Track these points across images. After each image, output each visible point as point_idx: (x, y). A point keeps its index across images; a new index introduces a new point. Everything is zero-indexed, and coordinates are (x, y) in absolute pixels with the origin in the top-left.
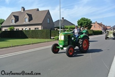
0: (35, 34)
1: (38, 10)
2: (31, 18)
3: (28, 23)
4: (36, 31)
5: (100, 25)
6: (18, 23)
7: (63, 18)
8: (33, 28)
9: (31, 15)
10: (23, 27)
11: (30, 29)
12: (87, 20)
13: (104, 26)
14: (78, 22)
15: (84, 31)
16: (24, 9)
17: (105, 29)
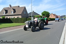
0: (17, 21)
1: (19, 6)
2: (15, 11)
3: (13, 14)
4: (18, 19)
5: (54, 15)
6: (7, 14)
7: (33, 11)
8: (16, 17)
9: (15, 9)
10: (10, 17)
11: (14, 17)
12: (47, 12)
13: (56, 15)
14: (42, 13)
15: (45, 19)
16: (11, 6)
17: (57, 17)
